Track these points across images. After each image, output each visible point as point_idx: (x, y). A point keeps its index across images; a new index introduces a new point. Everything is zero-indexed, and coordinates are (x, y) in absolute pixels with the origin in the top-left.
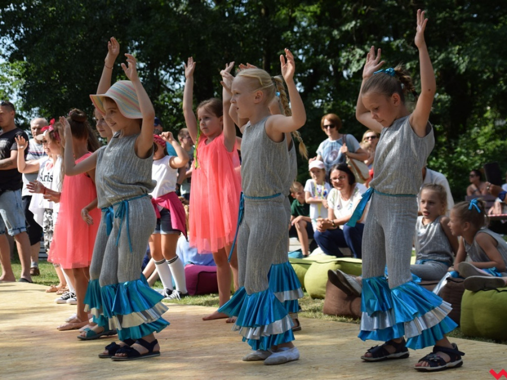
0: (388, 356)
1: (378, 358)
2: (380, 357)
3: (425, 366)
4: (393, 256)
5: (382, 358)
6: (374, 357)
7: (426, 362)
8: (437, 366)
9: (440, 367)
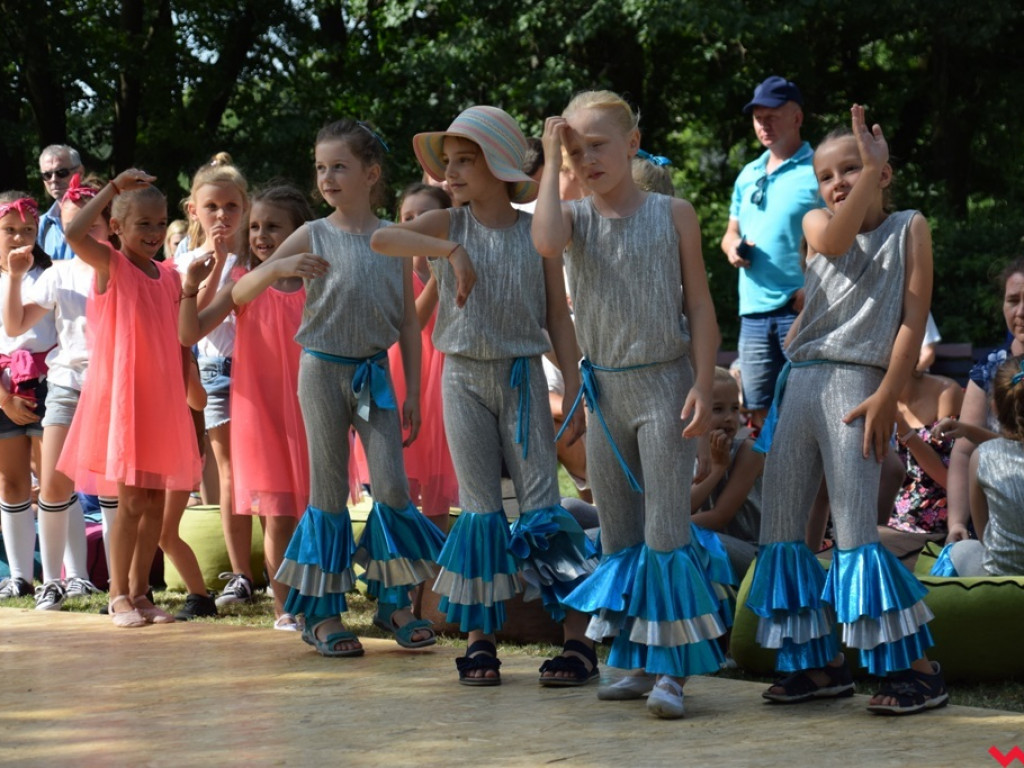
0: (816, 693)
1: (798, 697)
2: (800, 694)
3: (889, 704)
4: (856, 486)
5: (805, 695)
6: (789, 695)
7: (892, 697)
8: (911, 705)
9: (915, 707)
